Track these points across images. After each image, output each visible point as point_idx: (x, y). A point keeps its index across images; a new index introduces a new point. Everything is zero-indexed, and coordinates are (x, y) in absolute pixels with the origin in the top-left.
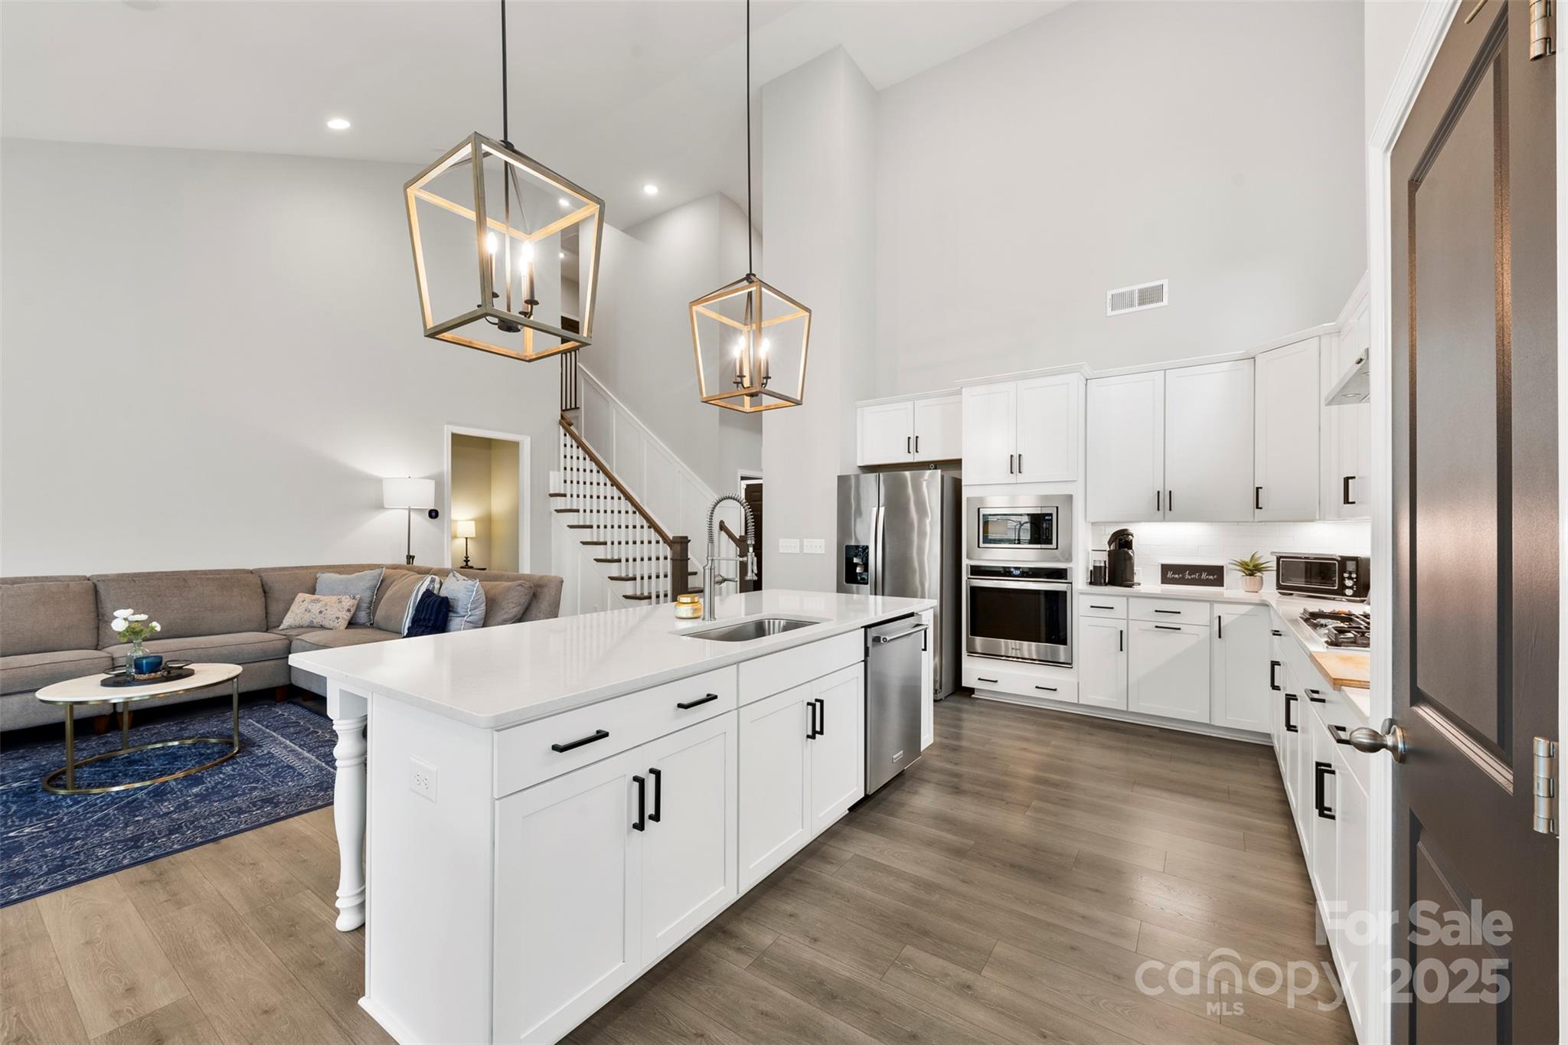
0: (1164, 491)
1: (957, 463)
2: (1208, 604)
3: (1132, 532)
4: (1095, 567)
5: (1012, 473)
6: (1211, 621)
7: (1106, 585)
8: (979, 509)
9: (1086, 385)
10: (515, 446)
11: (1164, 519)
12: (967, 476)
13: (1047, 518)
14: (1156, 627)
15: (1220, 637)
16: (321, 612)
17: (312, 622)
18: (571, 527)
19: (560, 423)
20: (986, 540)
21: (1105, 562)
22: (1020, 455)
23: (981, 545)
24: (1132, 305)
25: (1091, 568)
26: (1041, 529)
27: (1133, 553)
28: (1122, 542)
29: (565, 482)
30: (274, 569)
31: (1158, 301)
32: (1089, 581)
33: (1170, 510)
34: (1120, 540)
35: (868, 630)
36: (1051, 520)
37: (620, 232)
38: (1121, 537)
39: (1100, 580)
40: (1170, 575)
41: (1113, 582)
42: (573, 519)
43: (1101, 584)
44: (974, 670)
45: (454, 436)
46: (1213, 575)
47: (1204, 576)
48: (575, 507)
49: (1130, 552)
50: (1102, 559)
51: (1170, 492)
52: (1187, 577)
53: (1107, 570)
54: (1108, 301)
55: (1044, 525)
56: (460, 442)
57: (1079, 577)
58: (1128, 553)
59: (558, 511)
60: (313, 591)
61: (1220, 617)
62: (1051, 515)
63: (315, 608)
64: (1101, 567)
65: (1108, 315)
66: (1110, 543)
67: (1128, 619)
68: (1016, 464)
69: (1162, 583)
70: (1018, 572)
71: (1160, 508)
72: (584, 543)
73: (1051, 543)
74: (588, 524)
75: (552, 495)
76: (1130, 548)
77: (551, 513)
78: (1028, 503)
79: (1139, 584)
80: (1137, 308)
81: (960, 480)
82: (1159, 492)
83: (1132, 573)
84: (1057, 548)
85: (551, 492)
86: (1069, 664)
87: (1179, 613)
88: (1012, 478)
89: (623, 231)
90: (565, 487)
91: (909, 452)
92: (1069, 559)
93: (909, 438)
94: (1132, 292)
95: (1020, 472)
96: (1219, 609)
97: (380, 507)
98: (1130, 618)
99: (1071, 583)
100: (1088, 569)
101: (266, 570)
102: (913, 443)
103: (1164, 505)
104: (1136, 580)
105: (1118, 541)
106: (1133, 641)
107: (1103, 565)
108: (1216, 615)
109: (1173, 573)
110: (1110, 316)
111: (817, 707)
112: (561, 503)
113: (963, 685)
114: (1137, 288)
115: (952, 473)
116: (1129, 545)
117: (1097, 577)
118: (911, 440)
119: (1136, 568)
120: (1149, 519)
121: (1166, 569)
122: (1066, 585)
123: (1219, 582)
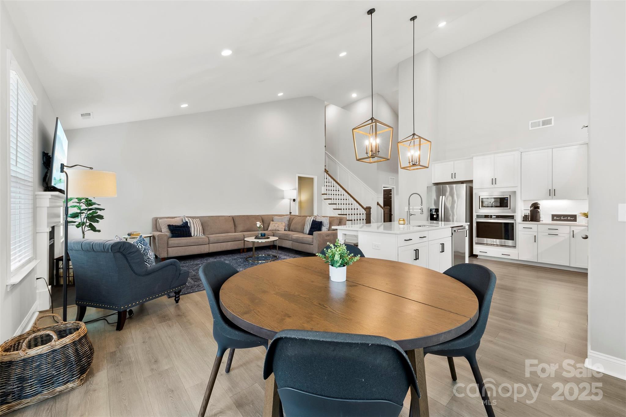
0: (552, 190)
1: (471, 181)
2: (569, 227)
3: (539, 203)
4: (525, 215)
5: (492, 184)
6: (570, 232)
7: (529, 221)
8: (480, 196)
9: (521, 154)
10: (312, 179)
11: (552, 199)
12: (475, 186)
13: (506, 199)
14: (549, 234)
15: (573, 237)
16: (278, 226)
17: (276, 229)
18: (329, 204)
19: (325, 172)
20: (482, 206)
21: (529, 214)
22: (496, 179)
23: (481, 208)
24: (539, 126)
25: (523, 216)
26: (503, 202)
27: (540, 210)
28: (535, 207)
29: (327, 190)
30: (264, 215)
31: (550, 124)
32: (523, 220)
33: (555, 195)
34: (535, 206)
35: (453, 228)
36: (508, 199)
37: (340, 108)
38: (535, 205)
39: (527, 220)
40: (555, 218)
41: (532, 220)
42: (330, 201)
43: (527, 221)
44: (477, 249)
45: (299, 177)
46: (573, 218)
47: (569, 218)
48: (330, 198)
49: (539, 210)
50: (528, 213)
51: (555, 190)
52: (562, 218)
53: (530, 217)
54: (530, 125)
55: (505, 201)
56: (300, 178)
57: (519, 218)
58: (538, 211)
59: (325, 199)
60: (273, 221)
61: (573, 231)
62: (508, 198)
63: (276, 225)
64: (527, 215)
65: (530, 129)
66: (531, 207)
67: (538, 232)
68: (494, 181)
69: (552, 221)
70: (495, 217)
71: (551, 195)
72: (334, 209)
73: (508, 207)
74: (335, 203)
75: (322, 194)
76: (539, 209)
77: (322, 200)
78: (498, 194)
79: (542, 221)
80: (541, 127)
81: (472, 187)
82: (550, 190)
83: (540, 217)
84: (510, 209)
85: (322, 193)
86: (514, 247)
87: (557, 229)
88: (493, 186)
89: (342, 108)
90: (327, 192)
91: (452, 178)
92: (515, 212)
93: (452, 174)
94: (539, 122)
95: (496, 184)
96: (573, 228)
97: (283, 198)
98: (538, 231)
99: (515, 220)
100: (522, 216)
101: (262, 215)
102: (454, 175)
103: (552, 194)
104: (541, 220)
105: (534, 206)
106: (540, 239)
107: (528, 214)
108: (572, 230)
109: (556, 217)
110: (530, 130)
111: (443, 245)
112: (325, 197)
113: (474, 254)
114: (541, 120)
115: (470, 185)
116: (538, 208)
117: (525, 219)
118: (453, 174)
119: (541, 216)
120: (546, 199)
121: (553, 216)
122: (514, 221)
123: (575, 220)
